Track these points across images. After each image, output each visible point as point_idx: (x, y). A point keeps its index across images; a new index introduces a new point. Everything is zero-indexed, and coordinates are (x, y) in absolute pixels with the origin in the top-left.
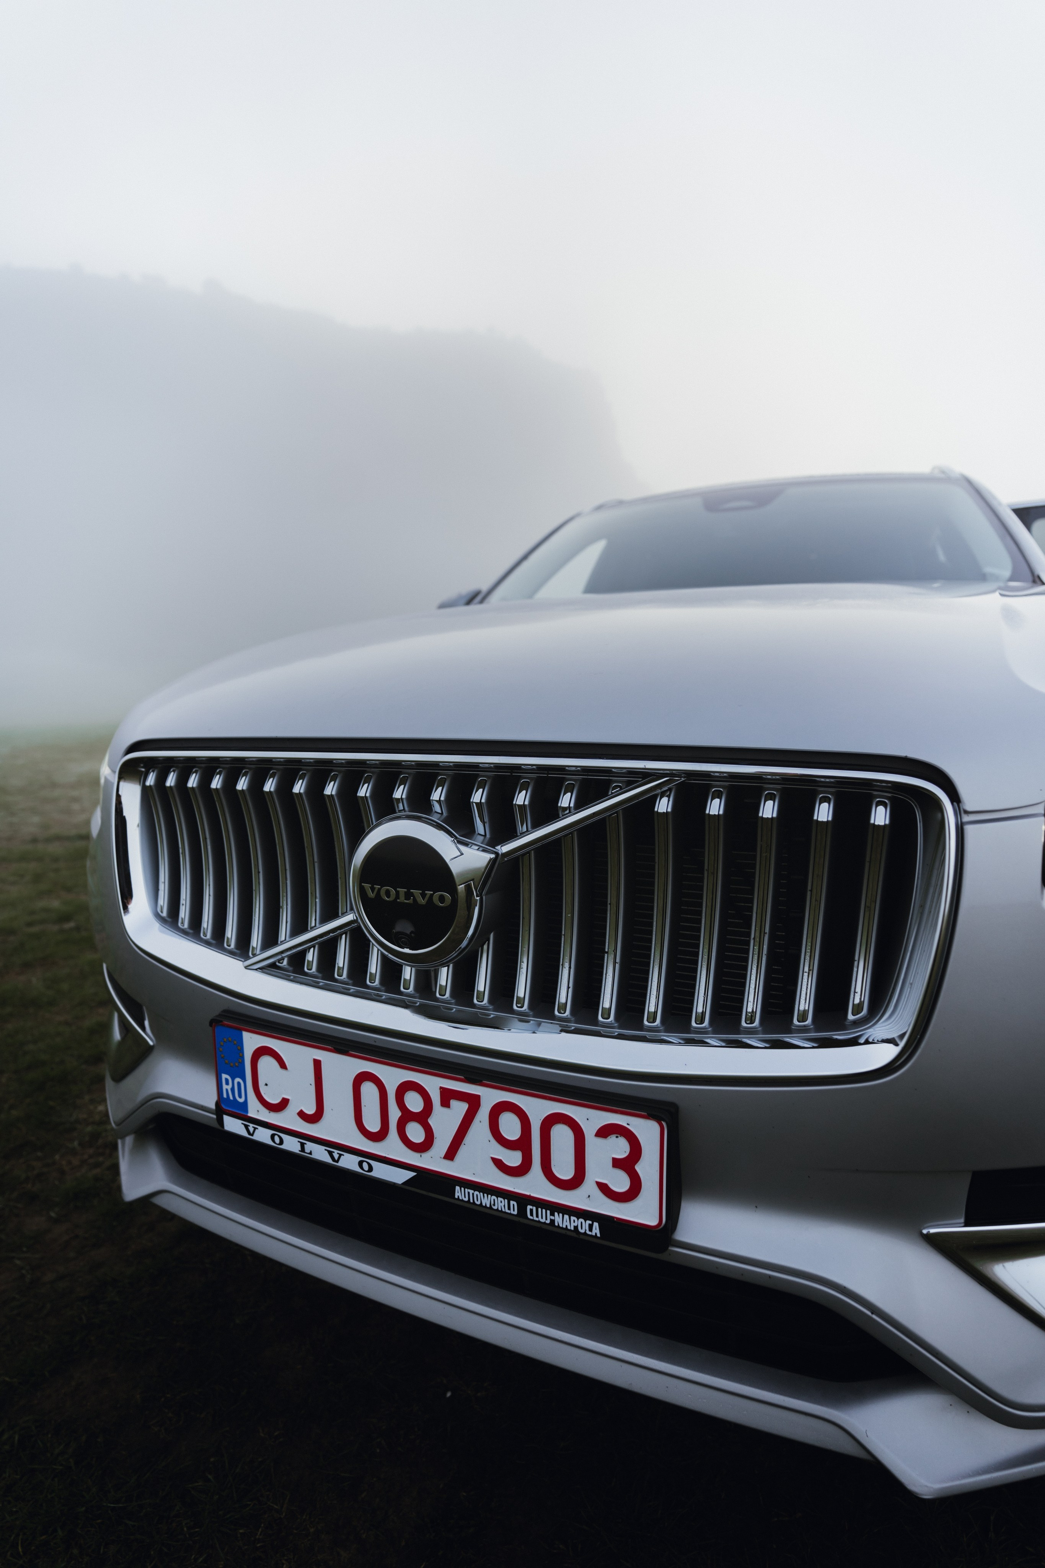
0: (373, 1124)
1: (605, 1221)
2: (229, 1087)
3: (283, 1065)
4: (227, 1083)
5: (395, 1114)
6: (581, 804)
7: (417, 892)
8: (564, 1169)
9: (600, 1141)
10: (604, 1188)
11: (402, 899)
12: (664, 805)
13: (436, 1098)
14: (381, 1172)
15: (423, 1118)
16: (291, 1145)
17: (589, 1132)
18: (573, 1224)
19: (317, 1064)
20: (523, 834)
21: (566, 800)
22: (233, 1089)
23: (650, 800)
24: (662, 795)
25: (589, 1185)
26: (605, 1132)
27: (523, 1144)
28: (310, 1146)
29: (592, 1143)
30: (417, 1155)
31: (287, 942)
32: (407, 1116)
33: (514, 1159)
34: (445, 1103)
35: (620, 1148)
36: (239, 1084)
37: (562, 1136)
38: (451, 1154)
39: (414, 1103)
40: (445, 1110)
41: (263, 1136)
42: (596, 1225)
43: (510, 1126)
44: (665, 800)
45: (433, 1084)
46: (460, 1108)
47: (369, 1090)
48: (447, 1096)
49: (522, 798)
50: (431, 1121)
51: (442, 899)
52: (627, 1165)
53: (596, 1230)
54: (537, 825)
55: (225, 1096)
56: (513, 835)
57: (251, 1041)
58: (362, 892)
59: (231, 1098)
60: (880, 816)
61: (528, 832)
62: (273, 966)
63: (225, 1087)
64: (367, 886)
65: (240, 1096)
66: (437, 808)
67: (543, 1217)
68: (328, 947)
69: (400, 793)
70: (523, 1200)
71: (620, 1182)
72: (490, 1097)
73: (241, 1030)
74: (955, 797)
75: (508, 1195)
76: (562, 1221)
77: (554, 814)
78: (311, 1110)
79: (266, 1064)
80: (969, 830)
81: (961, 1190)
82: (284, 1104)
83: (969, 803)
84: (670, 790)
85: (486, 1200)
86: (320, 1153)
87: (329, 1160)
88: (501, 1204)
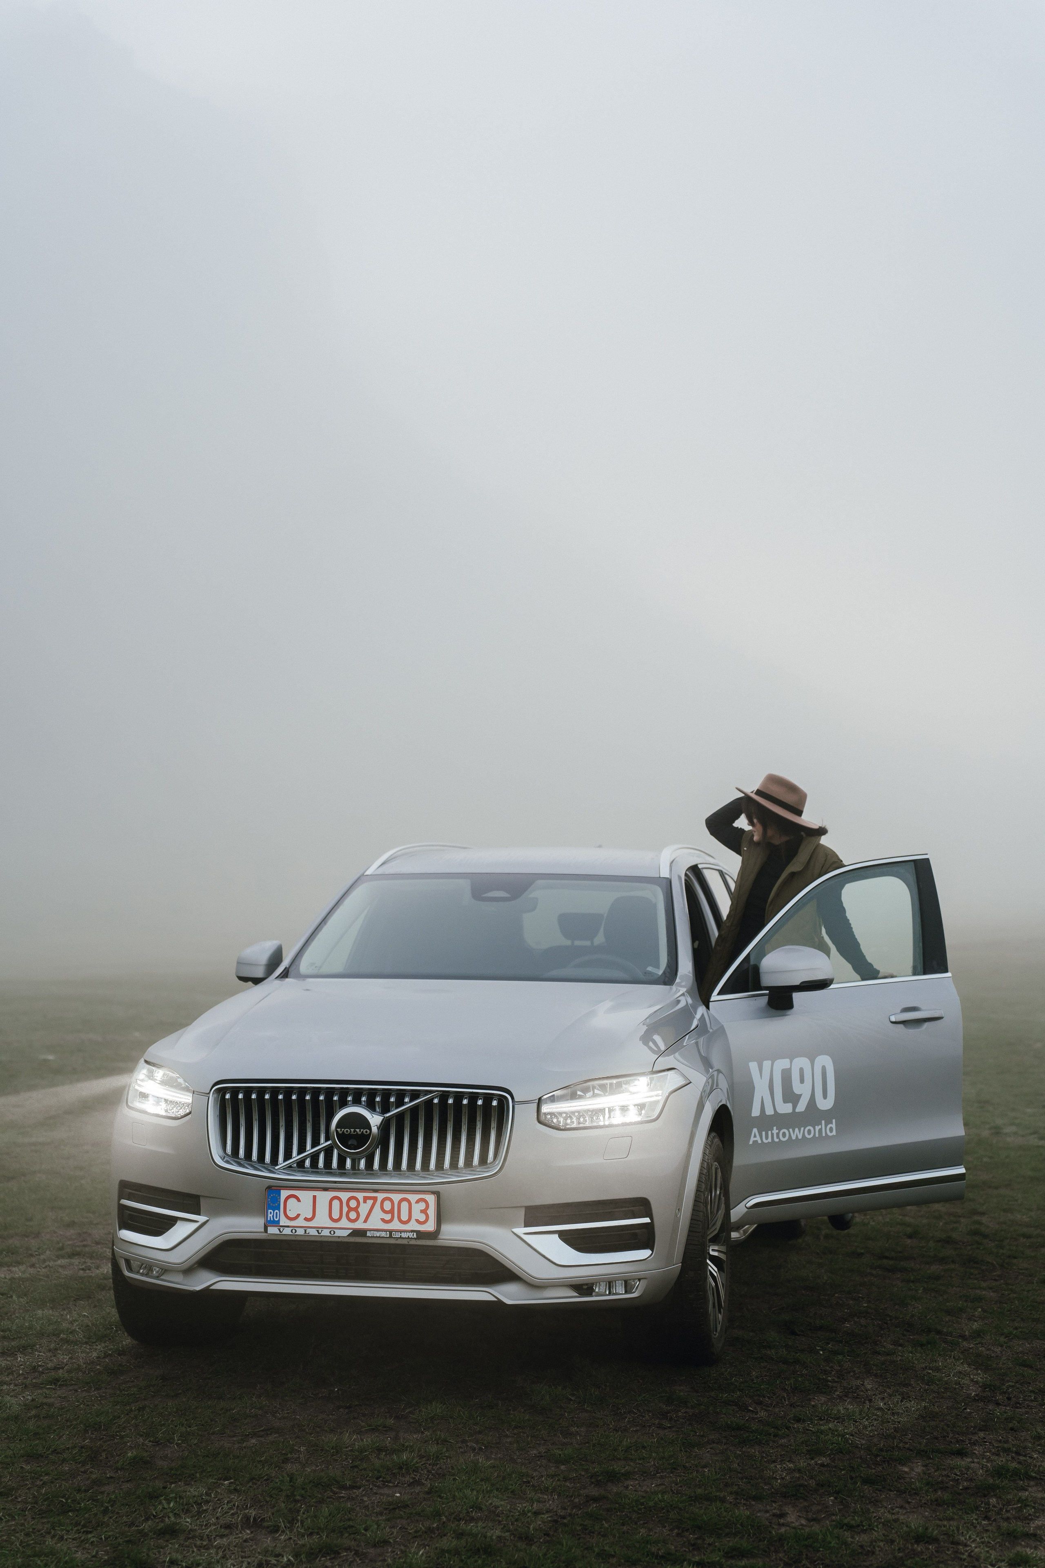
0: (336, 1215)
1: (418, 1232)
2: (271, 1215)
3: (299, 1200)
4: (271, 1213)
5: (345, 1209)
6: (411, 1101)
7: (358, 1130)
8: (404, 1217)
9: (417, 1204)
10: (417, 1221)
11: (352, 1133)
12: (436, 1101)
13: (361, 1200)
14: (339, 1233)
15: (356, 1209)
16: (300, 1232)
17: (413, 1202)
18: (408, 1235)
19: (315, 1197)
20: (392, 1111)
21: (407, 1100)
22: (273, 1216)
23: (432, 1099)
24: (436, 1098)
25: (413, 1221)
26: (417, 1202)
27: (391, 1212)
28: (308, 1230)
29: (414, 1205)
30: (353, 1224)
31: (295, 1156)
32: (350, 1209)
33: (388, 1217)
34: (365, 1202)
35: (422, 1206)
36: (277, 1213)
37: (405, 1205)
38: (365, 1221)
39: (353, 1204)
40: (365, 1204)
41: (287, 1231)
42: (415, 1233)
43: (387, 1206)
44: (436, 1099)
45: (360, 1196)
46: (370, 1202)
47: (336, 1203)
48: (366, 1199)
49: (392, 1099)
50: (359, 1210)
51: (366, 1132)
52: (424, 1211)
53: (415, 1236)
54: (397, 1107)
55: (269, 1219)
56: (389, 1111)
57: (284, 1194)
58: (337, 1131)
59: (272, 1220)
60: (495, 1103)
61: (394, 1110)
62: (290, 1167)
63: (269, 1215)
64: (339, 1130)
65: (276, 1218)
66: (363, 1103)
67: (398, 1235)
68: (314, 1158)
69: (350, 1098)
70: (391, 1232)
71: (422, 1218)
72: (380, 1196)
73: (280, 1190)
74: (513, 1098)
75: (386, 1231)
76: (404, 1235)
77: (403, 1104)
78: (310, 1216)
79: (292, 1201)
80: (516, 1106)
81: (522, 1213)
82: (298, 1215)
83: (516, 1099)
84: (438, 1096)
85: (378, 1234)
86: (313, 1232)
87: (317, 1234)
88: (383, 1234)
